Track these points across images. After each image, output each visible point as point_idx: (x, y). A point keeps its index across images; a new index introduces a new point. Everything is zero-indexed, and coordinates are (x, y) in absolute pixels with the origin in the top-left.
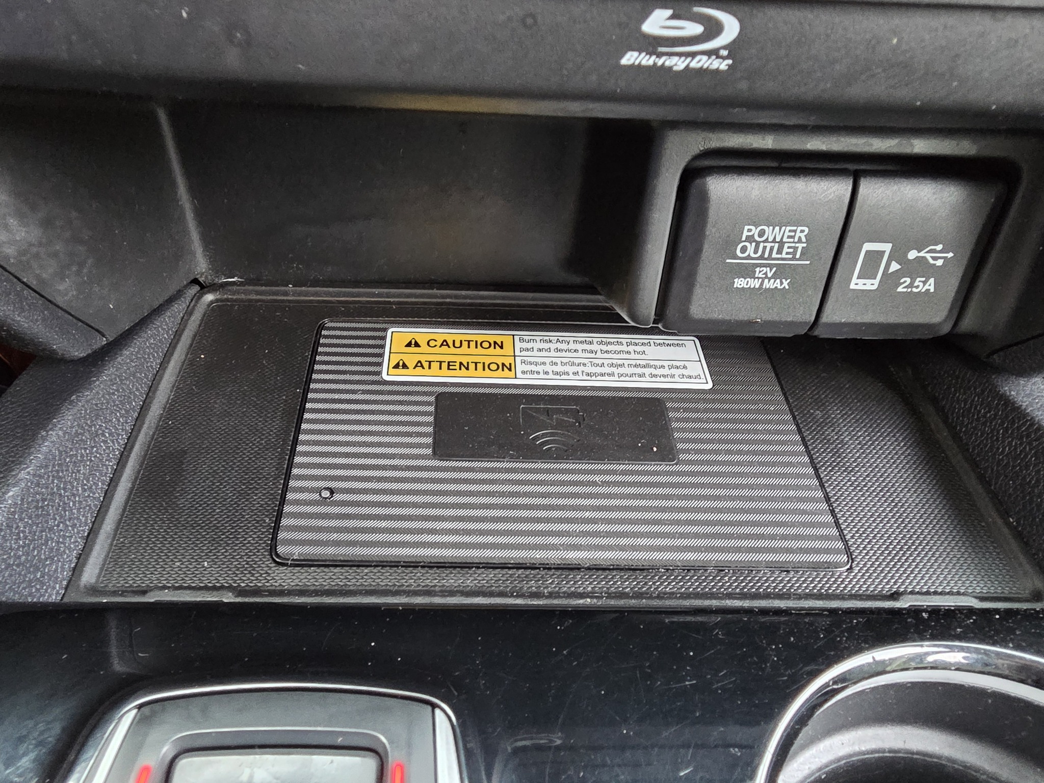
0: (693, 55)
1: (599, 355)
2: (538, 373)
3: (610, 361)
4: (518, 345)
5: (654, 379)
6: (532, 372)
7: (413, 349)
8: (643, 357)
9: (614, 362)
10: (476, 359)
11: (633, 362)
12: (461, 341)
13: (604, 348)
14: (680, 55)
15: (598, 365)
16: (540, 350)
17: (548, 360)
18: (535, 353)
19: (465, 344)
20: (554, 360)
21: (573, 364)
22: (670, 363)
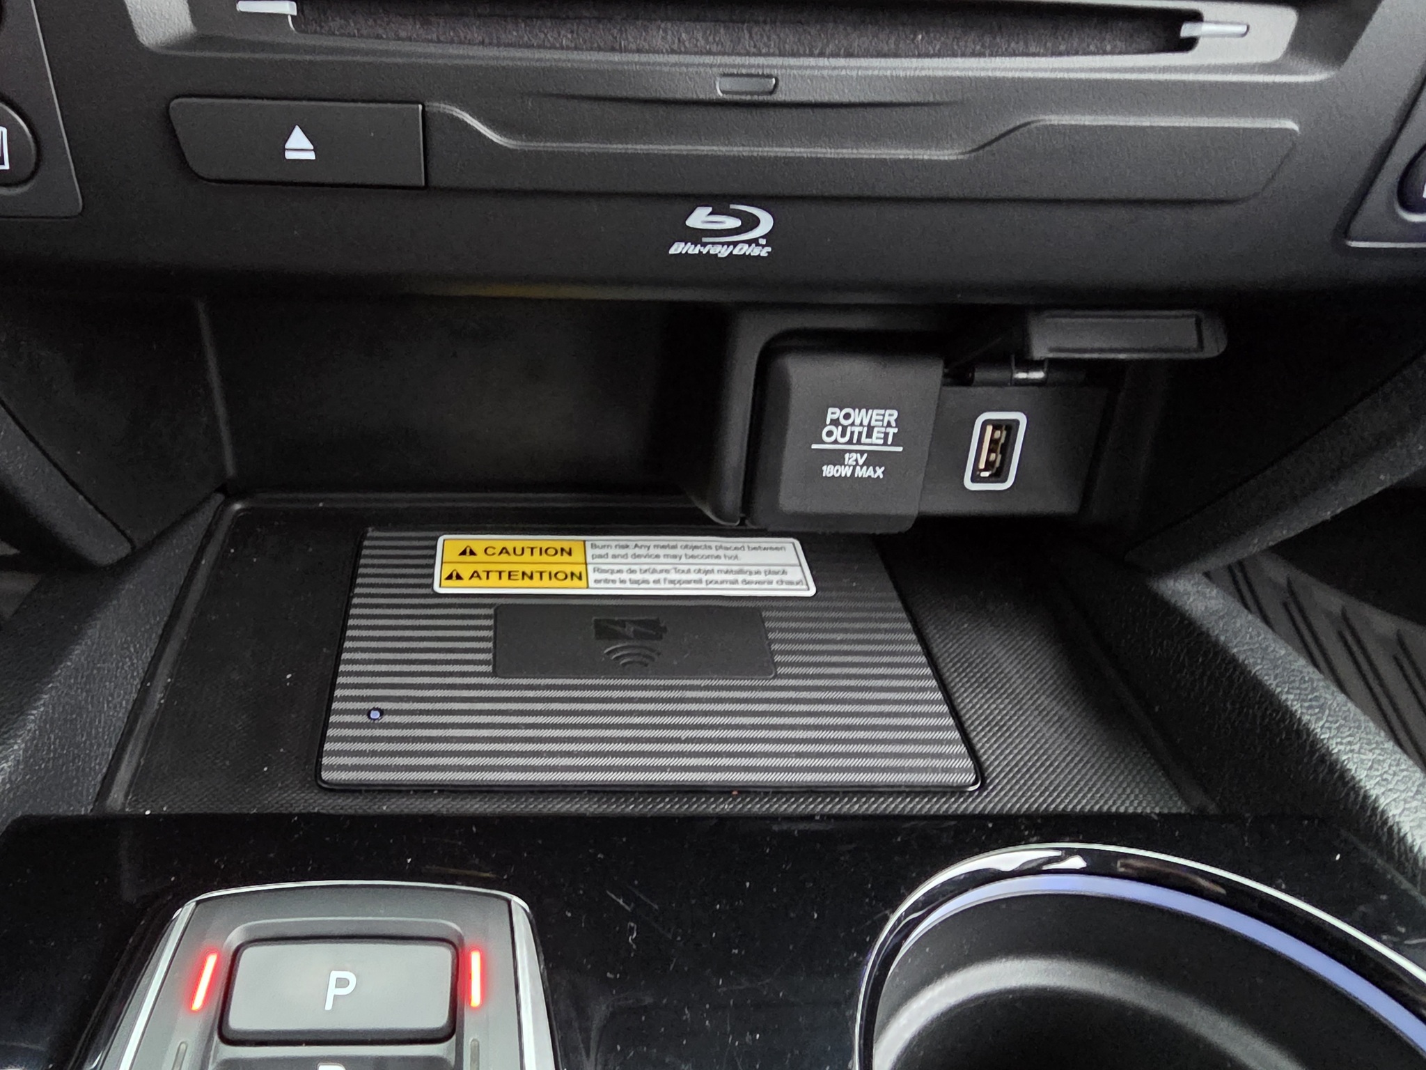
0: (735, 244)
1: (684, 560)
2: (614, 581)
3: (697, 567)
4: (590, 552)
5: (747, 586)
6: (606, 581)
7: (468, 558)
8: (736, 562)
9: (702, 567)
10: (541, 568)
11: (724, 568)
12: (523, 549)
13: (690, 552)
14: (723, 244)
15: (683, 571)
16: (614, 556)
17: (625, 568)
18: (610, 560)
19: (528, 552)
20: (633, 567)
21: (654, 571)
22: (767, 568)
